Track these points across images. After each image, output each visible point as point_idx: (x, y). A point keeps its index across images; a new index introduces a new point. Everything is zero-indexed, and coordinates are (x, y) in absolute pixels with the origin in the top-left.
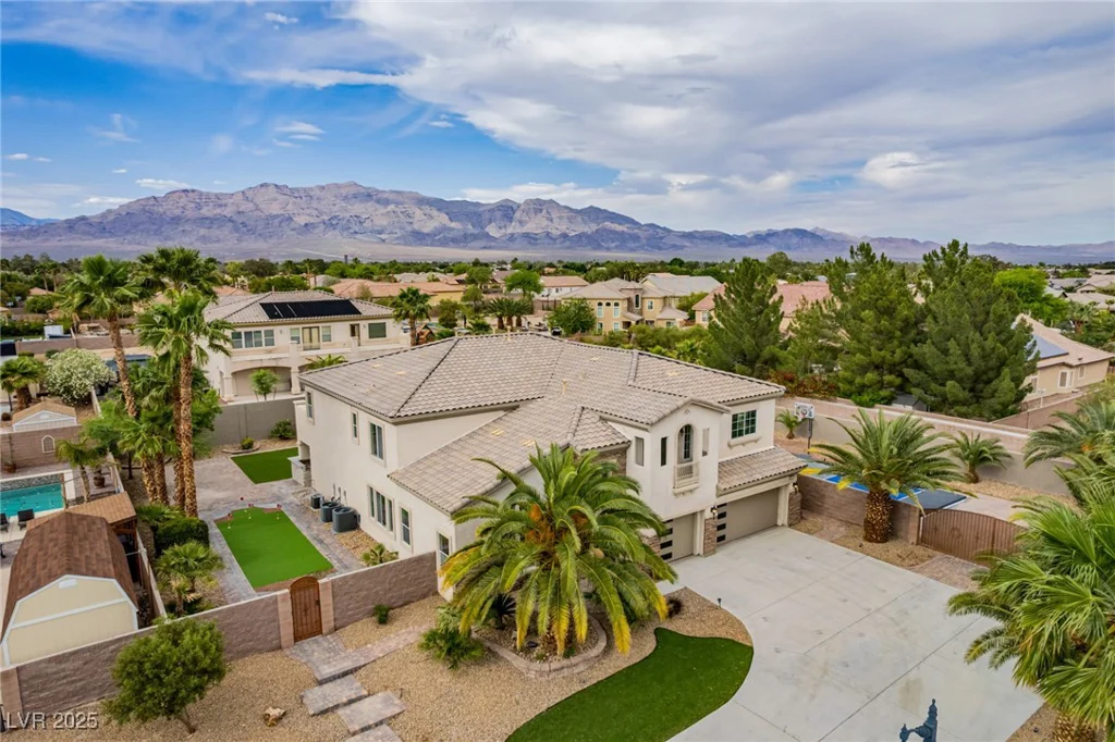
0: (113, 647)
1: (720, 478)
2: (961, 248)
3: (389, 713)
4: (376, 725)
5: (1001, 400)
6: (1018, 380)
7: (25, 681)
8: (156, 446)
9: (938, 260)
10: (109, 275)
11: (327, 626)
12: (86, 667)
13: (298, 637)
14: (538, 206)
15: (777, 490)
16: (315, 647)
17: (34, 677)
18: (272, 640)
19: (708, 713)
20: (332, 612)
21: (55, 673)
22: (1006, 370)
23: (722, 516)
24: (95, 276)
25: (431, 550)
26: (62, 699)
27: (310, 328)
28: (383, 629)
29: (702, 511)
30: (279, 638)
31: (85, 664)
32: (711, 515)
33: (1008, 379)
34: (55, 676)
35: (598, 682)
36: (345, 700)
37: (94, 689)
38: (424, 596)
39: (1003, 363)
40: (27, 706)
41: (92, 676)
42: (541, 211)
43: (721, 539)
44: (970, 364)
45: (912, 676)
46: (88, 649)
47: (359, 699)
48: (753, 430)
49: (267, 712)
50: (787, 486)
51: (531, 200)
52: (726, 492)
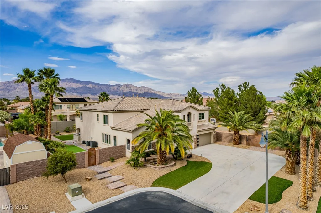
0: (41, 162)
1: (197, 128)
2: (247, 84)
3: (120, 178)
4: (117, 181)
5: (261, 119)
6: (264, 113)
7: (18, 169)
8: (41, 122)
9: (242, 87)
10: (30, 74)
11: (97, 162)
12: (34, 167)
13: (90, 166)
14: (127, 86)
15: (210, 133)
16: (94, 167)
17: (20, 168)
18: (83, 165)
19: (204, 174)
20: (99, 159)
21: (26, 167)
22: (261, 111)
23: (198, 139)
24: (26, 74)
25: (124, 144)
26: (27, 176)
27: (73, 105)
28: (113, 163)
29: (193, 136)
30: (85, 165)
31: (34, 166)
32: (196, 137)
33: (262, 113)
34: (26, 168)
35: (174, 170)
36: (107, 176)
37: (36, 173)
38: (122, 157)
39: (260, 109)
40: (18, 176)
41: (35, 169)
42: (128, 87)
43: (198, 145)
44: (252, 110)
45: (251, 165)
46: (35, 161)
47: (110, 176)
48: (204, 118)
49: (87, 177)
50: (213, 132)
51: (125, 84)
52: (199, 131)
